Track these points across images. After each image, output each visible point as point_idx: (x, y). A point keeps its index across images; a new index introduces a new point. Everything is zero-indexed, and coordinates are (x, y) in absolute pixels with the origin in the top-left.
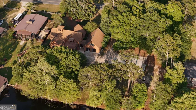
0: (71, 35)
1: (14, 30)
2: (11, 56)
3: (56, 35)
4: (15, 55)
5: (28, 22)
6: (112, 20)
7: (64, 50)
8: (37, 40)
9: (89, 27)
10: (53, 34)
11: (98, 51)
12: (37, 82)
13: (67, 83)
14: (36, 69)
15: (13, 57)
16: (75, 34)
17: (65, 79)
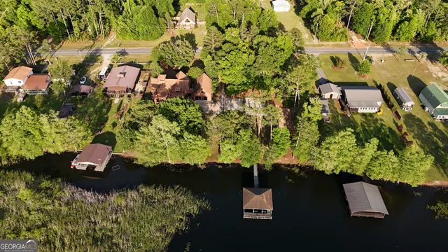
0: (176, 84)
1: (104, 87)
2: (108, 118)
3: (159, 86)
4: (112, 116)
5: (119, 76)
6: (220, 62)
7: (180, 101)
8: (135, 95)
9: (194, 72)
10: (153, 85)
11: (209, 99)
12: (155, 145)
13: (194, 140)
14: (152, 129)
15: (110, 118)
16: (180, 82)
17: (191, 136)
